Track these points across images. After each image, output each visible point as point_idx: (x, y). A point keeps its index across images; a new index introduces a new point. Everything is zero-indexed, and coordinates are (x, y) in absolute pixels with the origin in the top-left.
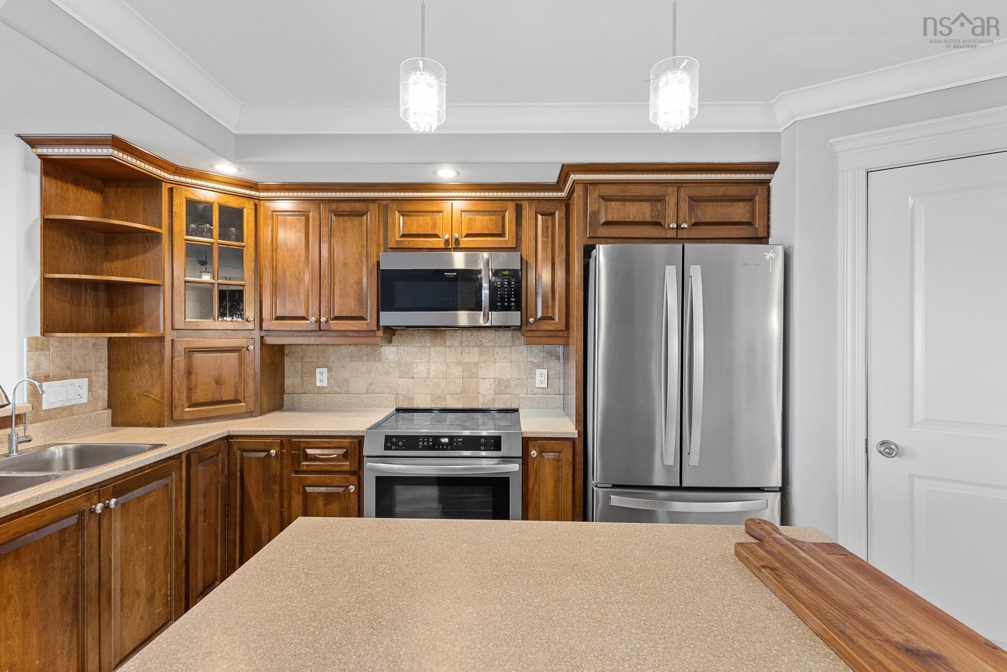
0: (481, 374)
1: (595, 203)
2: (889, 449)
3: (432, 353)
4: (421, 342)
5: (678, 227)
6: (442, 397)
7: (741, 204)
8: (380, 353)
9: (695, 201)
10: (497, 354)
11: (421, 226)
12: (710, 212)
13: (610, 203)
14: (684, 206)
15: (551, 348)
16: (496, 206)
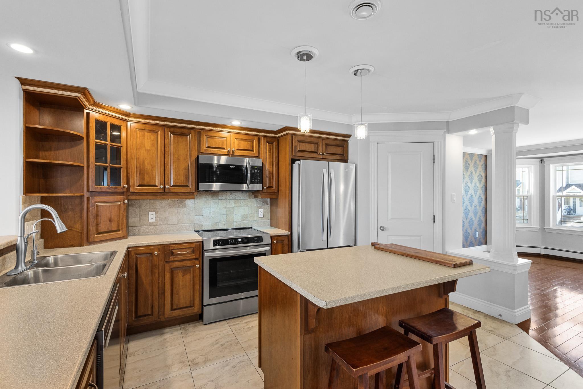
0: (235, 212)
1: (296, 143)
2: (382, 228)
3: (212, 203)
4: (206, 198)
5: (323, 154)
6: (217, 224)
7: (341, 148)
8: (185, 204)
9: (327, 145)
10: (242, 203)
11: (217, 143)
12: (332, 150)
13: (301, 143)
14: (324, 147)
15: (265, 200)
16: (250, 138)
